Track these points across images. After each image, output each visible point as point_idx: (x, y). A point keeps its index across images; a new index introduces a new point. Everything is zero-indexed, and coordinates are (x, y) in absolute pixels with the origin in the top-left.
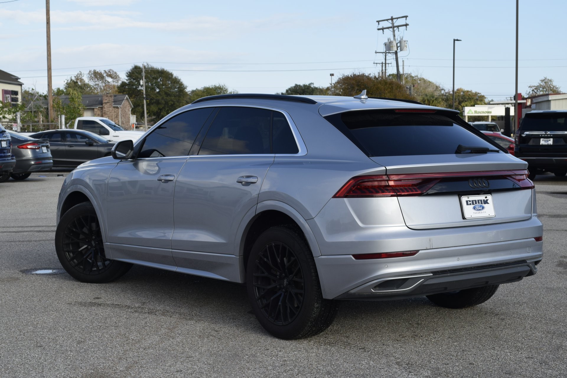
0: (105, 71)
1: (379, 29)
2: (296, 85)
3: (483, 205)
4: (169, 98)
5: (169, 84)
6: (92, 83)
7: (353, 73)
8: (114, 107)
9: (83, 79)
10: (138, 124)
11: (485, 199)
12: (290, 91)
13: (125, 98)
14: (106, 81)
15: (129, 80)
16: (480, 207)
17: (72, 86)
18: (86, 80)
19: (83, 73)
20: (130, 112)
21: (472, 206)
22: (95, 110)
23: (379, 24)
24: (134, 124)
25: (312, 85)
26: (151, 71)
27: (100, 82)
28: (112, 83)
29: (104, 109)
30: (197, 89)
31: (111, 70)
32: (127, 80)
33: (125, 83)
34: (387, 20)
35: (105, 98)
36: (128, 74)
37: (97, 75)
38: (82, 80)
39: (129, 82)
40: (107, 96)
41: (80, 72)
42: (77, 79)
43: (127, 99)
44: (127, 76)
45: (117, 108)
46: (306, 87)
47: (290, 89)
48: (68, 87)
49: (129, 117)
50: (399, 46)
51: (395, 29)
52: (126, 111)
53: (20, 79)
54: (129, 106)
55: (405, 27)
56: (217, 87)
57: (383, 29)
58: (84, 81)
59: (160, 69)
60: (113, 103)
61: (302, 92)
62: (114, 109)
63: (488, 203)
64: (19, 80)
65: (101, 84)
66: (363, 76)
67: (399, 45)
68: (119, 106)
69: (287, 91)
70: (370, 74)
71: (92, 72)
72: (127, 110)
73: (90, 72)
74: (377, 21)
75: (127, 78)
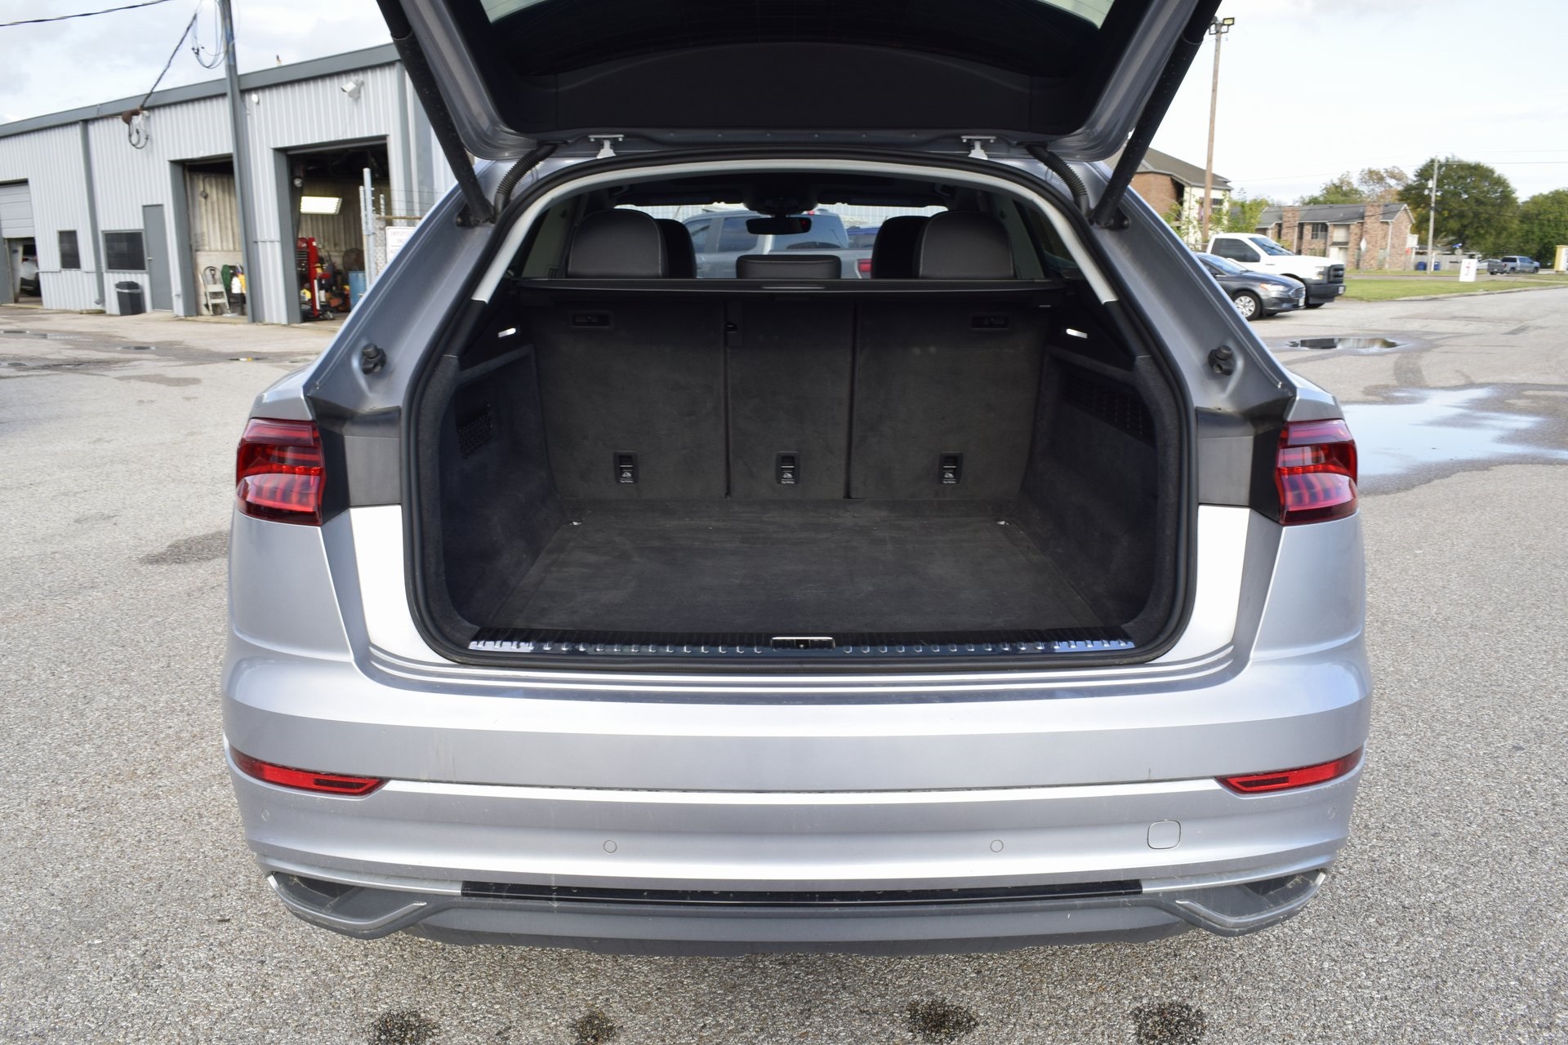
0: (1385, 169)
4: (1481, 209)
5: (1486, 186)
6: (1364, 189)
8: (1382, 222)
9: (1351, 183)
10: (1420, 249)
13: (1402, 209)
14: (1386, 184)
15: (1417, 181)
17: (1333, 192)
18: (1356, 184)
19: (1351, 174)
20: (1408, 230)
22: (1352, 227)
24: (1412, 248)
26: (1458, 165)
27: (1378, 186)
28: (1395, 187)
29: (1365, 226)
31: (1395, 167)
32: (1414, 182)
33: (1411, 185)
35: (1369, 208)
36: (1417, 172)
37: (1374, 176)
38: (1349, 184)
39: (1415, 185)
40: (1373, 206)
41: (1347, 172)
42: (1342, 183)
43: (1405, 210)
44: (1416, 176)
45: (1387, 223)
48: (1326, 193)
49: (1406, 238)
52: (1400, 229)
53: (1231, 183)
54: (1408, 220)
58: (1353, 186)
60: (1381, 217)
62: (1380, 225)
64: (1228, 184)
65: (1379, 189)
68: (1389, 221)
71: (1366, 172)
72: (1403, 227)
73: (1362, 171)
75: (1415, 179)
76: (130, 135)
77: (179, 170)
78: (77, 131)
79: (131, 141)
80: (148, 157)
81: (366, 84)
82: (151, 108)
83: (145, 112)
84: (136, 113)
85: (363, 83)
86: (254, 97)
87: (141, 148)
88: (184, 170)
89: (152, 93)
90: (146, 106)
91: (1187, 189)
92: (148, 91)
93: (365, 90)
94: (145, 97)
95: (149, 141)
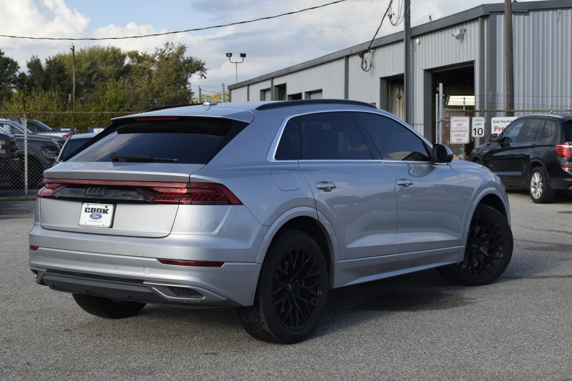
3: (102, 214)
11: (106, 209)
16: (97, 216)
21: (90, 214)
63: (107, 213)
76: (363, 64)
77: (385, 83)
78: (343, 62)
79: (362, 68)
80: (371, 76)
81: (467, 31)
82: (375, 48)
83: (371, 50)
84: (366, 51)
85: (465, 30)
86: (417, 40)
87: (368, 70)
88: (388, 83)
89: (373, 40)
90: (371, 47)
92: (372, 39)
93: (466, 35)
94: (370, 42)
95: (372, 67)
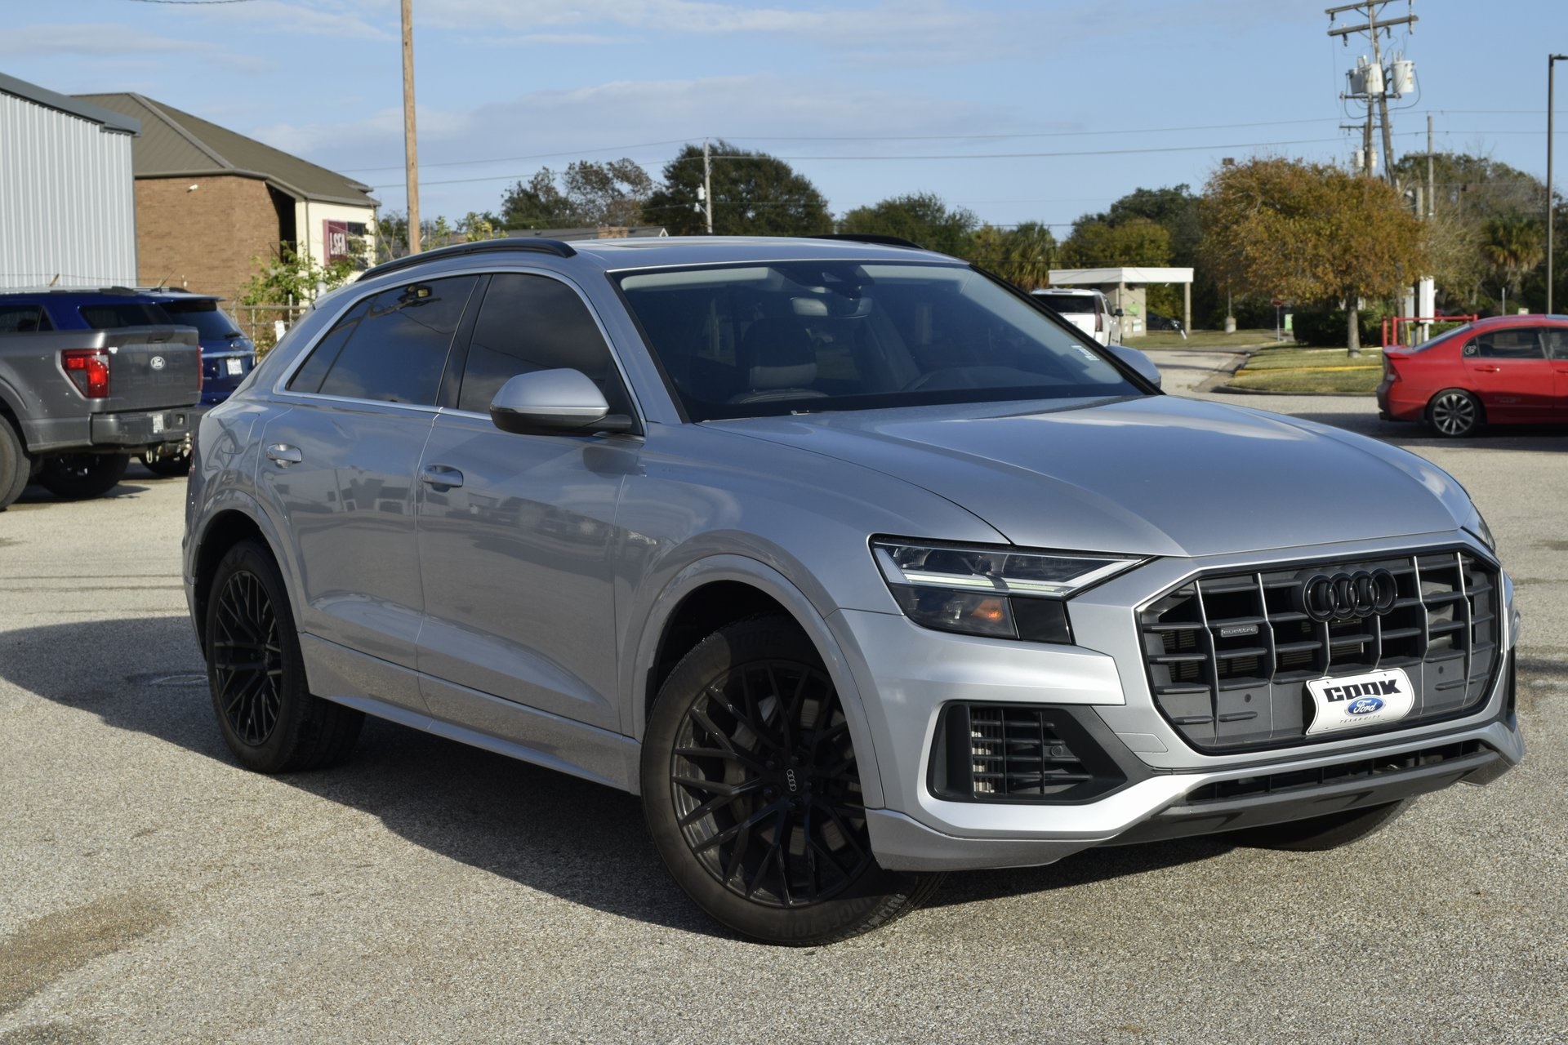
0: (610, 164)
1: (1332, 34)
2: (1140, 191)
5: (778, 196)
6: (576, 198)
7: (1253, 158)
9: (554, 188)
12: (1124, 208)
14: (613, 190)
15: (671, 187)
17: (524, 207)
18: (562, 191)
19: (551, 171)
23: (1333, 19)
25: (1184, 190)
27: (600, 193)
28: (631, 196)
30: (864, 208)
31: (628, 160)
32: (667, 188)
33: (662, 194)
34: (1357, 7)
36: (669, 171)
37: (590, 176)
38: (549, 190)
39: (671, 193)
41: (544, 168)
42: (535, 187)
43: (664, 236)
44: (668, 178)
46: (1168, 197)
47: (1121, 203)
48: (515, 210)
50: (1390, 79)
51: (1379, 30)
53: (371, 191)
55: (1407, 24)
56: (915, 201)
57: (1344, 34)
58: (556, 193)
59: (754, 153)
61: (1156, 210)
64: (368, 194)
65: (600, 198)
66: (1280, 164)
67: (1389, 75)
69: (1114, 208)
70: (1300, 160)
71: (577, 169)
73: (570, 168)
74: (1328, 11)
75: (667, 183)
91: (300, 207)
